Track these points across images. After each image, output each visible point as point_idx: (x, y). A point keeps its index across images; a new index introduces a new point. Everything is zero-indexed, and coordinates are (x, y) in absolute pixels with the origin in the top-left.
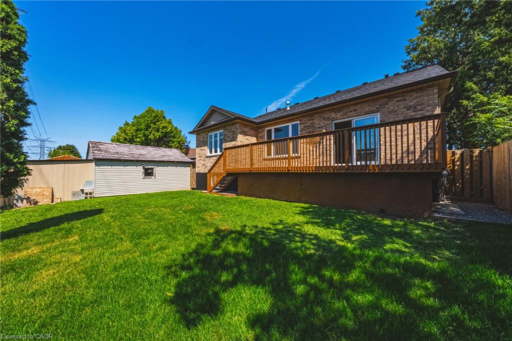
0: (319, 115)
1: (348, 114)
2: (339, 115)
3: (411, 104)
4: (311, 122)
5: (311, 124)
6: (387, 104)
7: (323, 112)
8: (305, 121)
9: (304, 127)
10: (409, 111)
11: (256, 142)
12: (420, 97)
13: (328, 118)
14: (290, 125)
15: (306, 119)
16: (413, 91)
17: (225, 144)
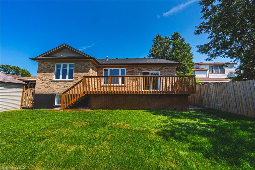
0: (136, 67)
1: (149, 69)
2: (145, 69)
3: (169, 70)
4: (132, 69)
5: (132, 70)
6: (162, 69)
7: (138, 66)
8: (129, 69)
9: (129, 71)
10: (169, 73)
11: (96, 75)
12: (172, 68)
13: (140, 69)
14: (120, 69)
15: (129, 68)
16: (170, 66)
17: (76, 73)
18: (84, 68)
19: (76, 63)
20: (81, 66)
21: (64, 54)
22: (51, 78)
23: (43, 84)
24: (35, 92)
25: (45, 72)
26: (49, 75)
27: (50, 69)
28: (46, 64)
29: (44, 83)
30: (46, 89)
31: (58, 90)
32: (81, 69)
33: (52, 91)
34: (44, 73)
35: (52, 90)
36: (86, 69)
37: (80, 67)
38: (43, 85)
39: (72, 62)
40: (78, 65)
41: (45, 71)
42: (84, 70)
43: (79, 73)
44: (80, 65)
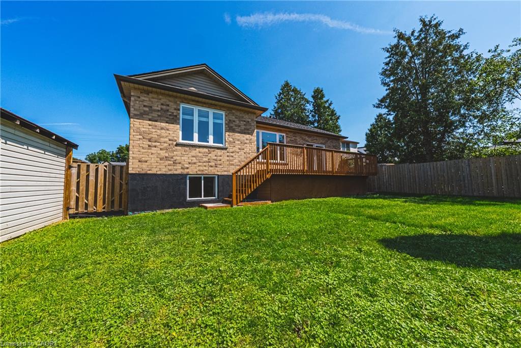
5: (294, 139)
8: (290, 136)
12: (336, 143)
13: (304, 139)
14: (278, 135)
15: (290, 134)
16: (334, 139)
17: (231, 134)
18: (245, 125)
19: (228, 112)
20: (240, 121)
21: (198, 87)
22: (175, 138)
23: (154, 150)
24: (130, 169)
25: (156, 121)
26: (168, 130)
27: (170, 115)
28: (156, 100)
29: (155, 147)
30: (162, 162)
31: (195, 165)
32: (239, 126)
33: (180, 167)
34: (153, 123)
35: (180, 165)
36: (248, 127)
37: (238, 122)
38: (153, 152)
39: (221, 108)
40: (234, 117)
41: (156, 119)
42: (245, 129)
43: (236, 134)
44: (236, 118)
